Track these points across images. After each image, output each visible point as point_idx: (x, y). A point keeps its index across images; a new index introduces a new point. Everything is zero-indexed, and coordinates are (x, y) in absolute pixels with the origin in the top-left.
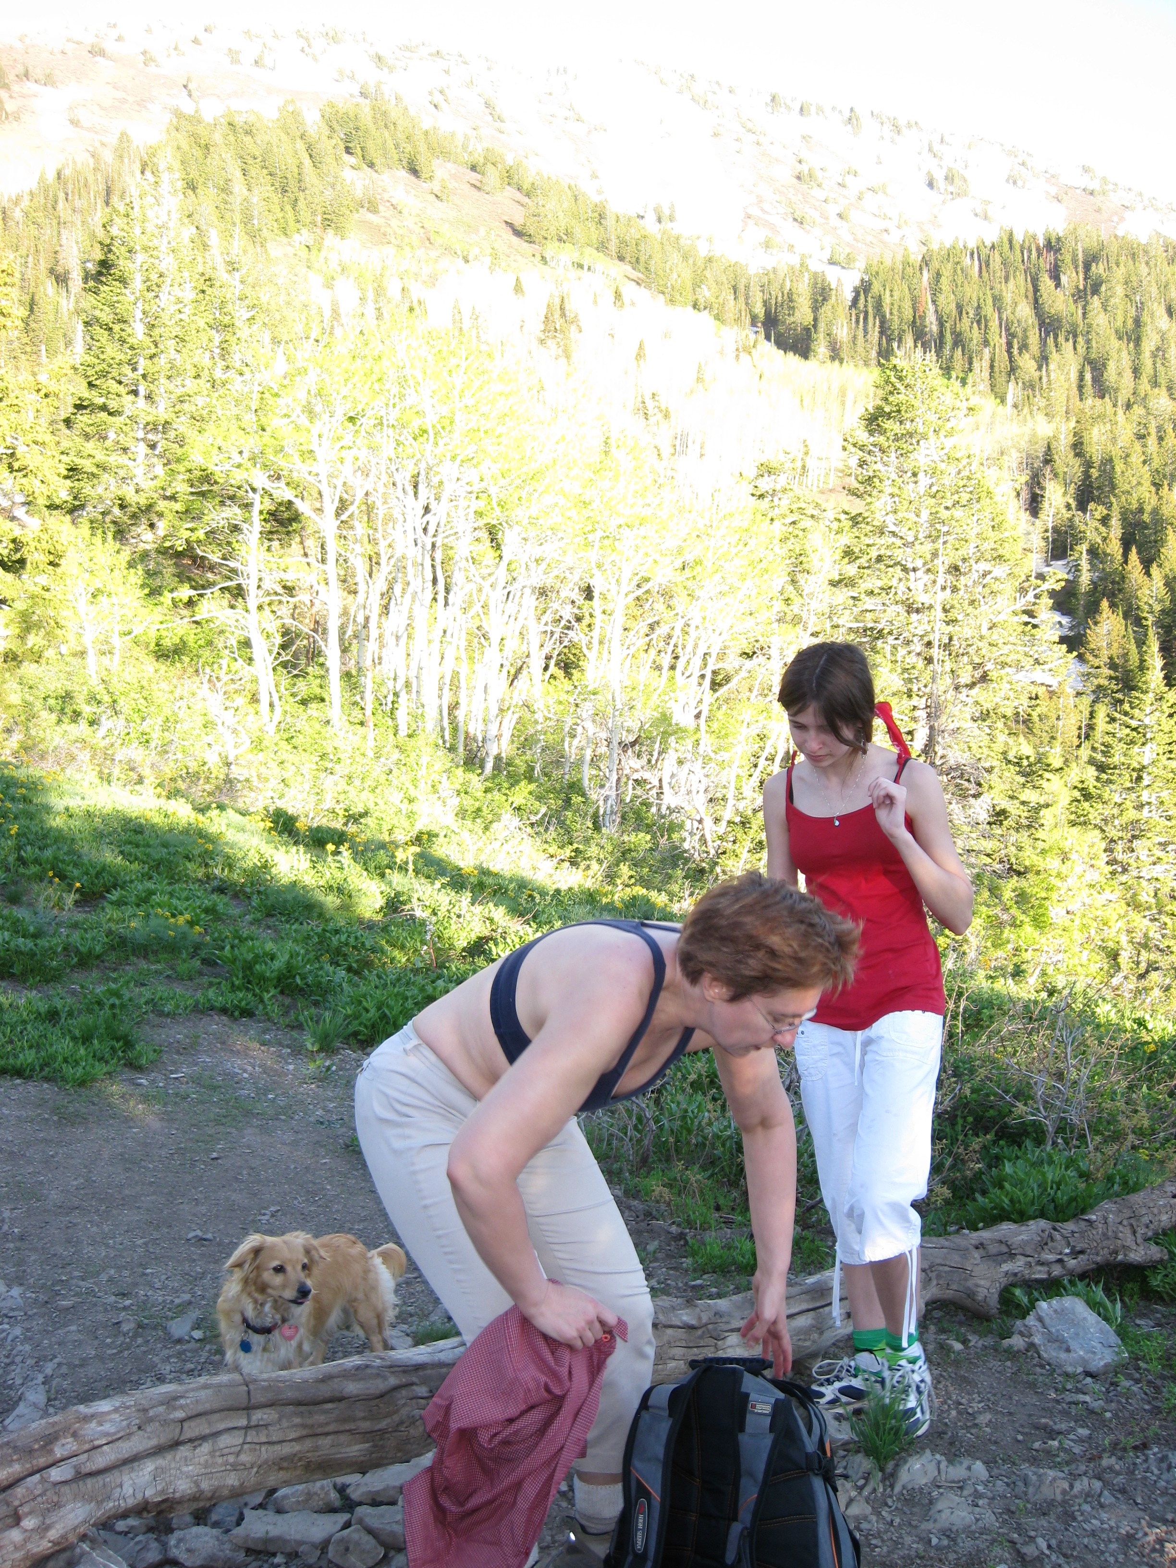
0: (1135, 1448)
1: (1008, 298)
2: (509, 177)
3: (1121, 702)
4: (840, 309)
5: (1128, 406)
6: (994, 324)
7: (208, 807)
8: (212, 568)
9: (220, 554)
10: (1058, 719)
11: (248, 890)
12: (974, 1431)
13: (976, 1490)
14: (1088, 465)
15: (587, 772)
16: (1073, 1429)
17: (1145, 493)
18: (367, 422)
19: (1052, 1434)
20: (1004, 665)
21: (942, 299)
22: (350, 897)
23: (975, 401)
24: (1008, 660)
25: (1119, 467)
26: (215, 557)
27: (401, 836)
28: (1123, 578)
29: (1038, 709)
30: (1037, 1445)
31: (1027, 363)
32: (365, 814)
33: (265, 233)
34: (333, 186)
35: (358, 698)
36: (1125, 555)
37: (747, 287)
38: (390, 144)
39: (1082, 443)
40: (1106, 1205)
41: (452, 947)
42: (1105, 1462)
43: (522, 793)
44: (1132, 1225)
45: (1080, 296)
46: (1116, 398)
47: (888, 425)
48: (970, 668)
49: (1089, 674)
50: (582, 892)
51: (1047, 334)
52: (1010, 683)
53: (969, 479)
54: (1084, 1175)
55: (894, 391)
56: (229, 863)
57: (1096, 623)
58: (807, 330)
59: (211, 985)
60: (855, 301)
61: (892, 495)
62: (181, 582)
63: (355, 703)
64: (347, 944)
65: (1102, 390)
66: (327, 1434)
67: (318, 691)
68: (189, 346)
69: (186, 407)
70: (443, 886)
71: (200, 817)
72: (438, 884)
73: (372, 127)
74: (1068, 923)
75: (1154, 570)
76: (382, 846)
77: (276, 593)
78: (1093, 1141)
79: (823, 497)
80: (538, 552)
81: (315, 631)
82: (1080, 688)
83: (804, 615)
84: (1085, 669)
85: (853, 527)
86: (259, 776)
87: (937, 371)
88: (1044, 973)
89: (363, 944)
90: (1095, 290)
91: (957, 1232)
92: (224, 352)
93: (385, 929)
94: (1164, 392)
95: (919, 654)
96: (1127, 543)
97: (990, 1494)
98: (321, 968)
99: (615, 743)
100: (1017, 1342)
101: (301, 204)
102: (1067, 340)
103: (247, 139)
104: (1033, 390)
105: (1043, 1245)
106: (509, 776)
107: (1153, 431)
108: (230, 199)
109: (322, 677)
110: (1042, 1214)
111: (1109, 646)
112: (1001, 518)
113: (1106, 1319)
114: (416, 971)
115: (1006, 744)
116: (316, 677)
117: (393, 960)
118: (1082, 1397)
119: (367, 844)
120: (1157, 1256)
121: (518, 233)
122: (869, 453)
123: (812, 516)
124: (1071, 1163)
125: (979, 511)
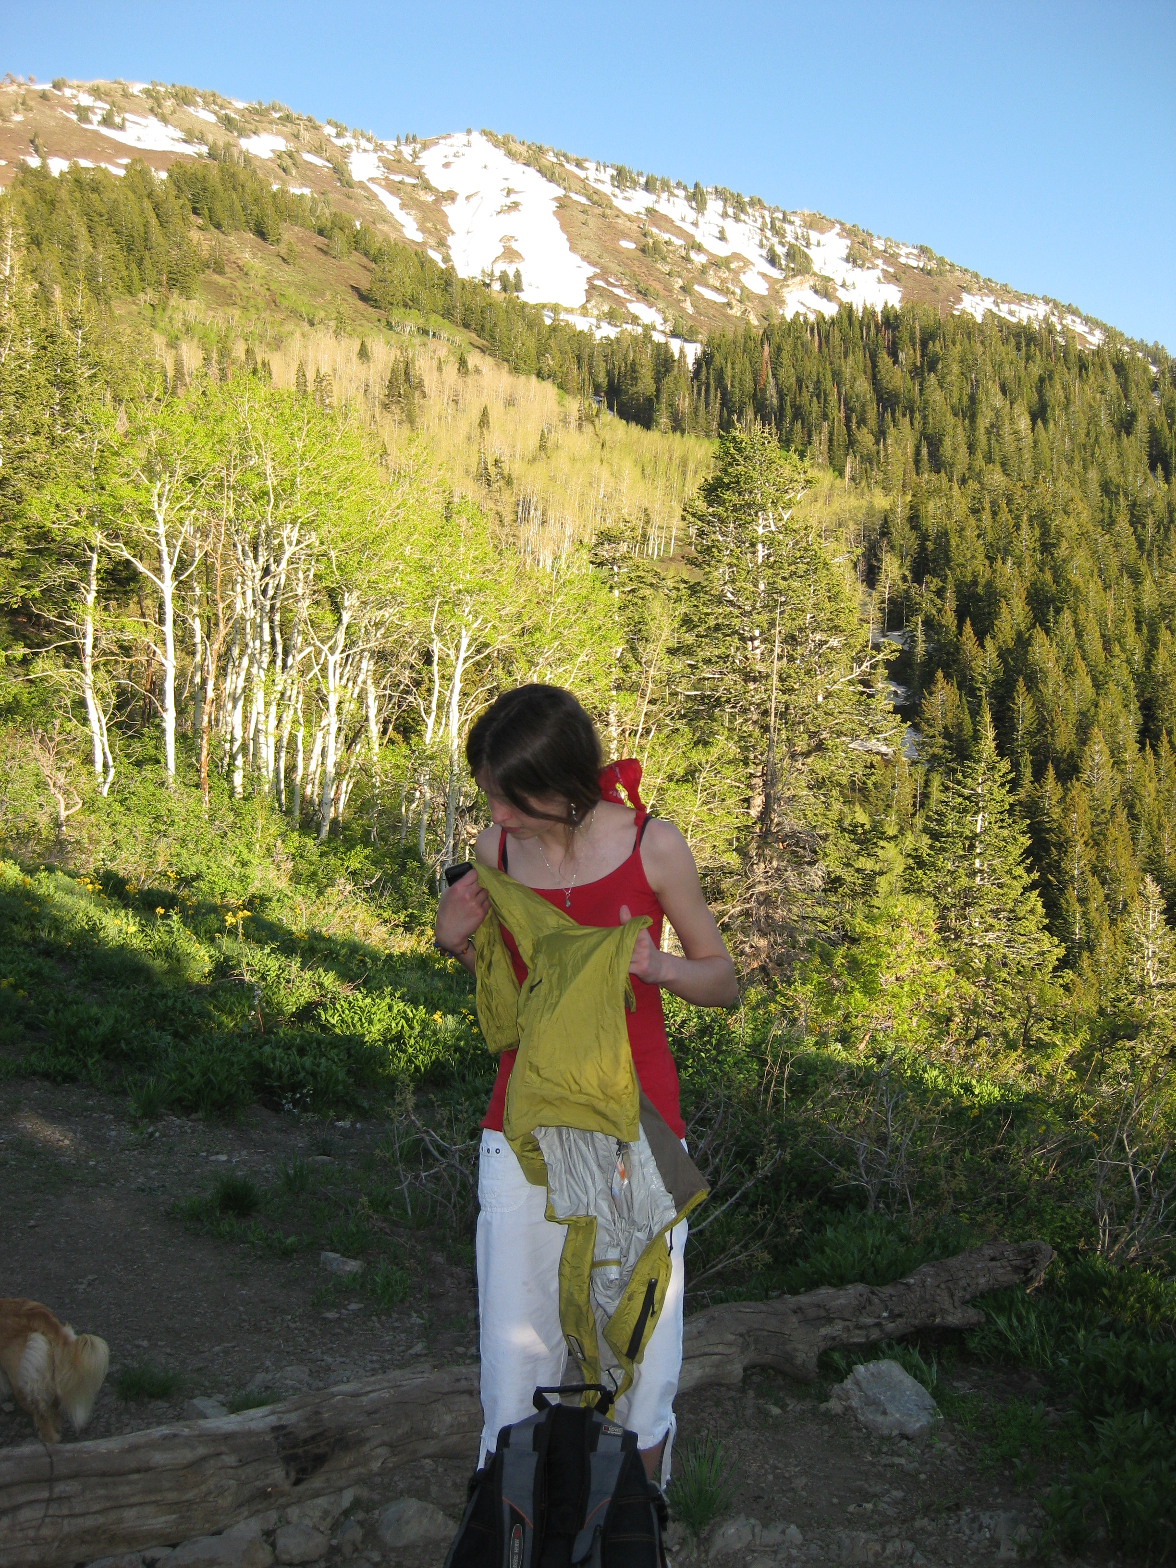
0: (948, 1509)
1: (847, 372)
2: (357, 242)
3: (954, 771)
4: (682, 381)
5: (963, 481)
6: (833, 398)
7: (37, 869)
8: (48, 626)
9: (55, 613)
10: (894, 787)
11: (75, 953)
12: (789, 1495)
13: (789, 1554)
14: (924, 537)
15: (425, 837)
16: (888, 1491)
17: (980, 565)
18: (208, 483)
19: (867, 1497)
20: (840, 734)
21: (782, 372)
22: (178, 961)
23: (813, 473)
24: (844, 729)
25: (954, 541)
26: (51, 616)
27: (233, 900)
28: (958, 649)
29: (873, 778)
30: (851, 1508)
31: (866, 438)
32: (198, 877)
33: (110, 290)
34: (179, 246)
35: (194, 760)
36: (960, 627)
37: (591, 356)
38: (238, 206)
39: (918, 517)
40: (925, 1268)
41: (280, 1012)
42: (918, 1524)
43: (356, 860)
44: (948, 1288)
45: (917, 373)
46: (952, 472)
47: (727, 495)
48: (806, 736)
49: (924, 743)
50: (414, 958)
51: (885, 409)
52: (845, 752)
53: (806, 550)
54: (903, 1239)
55: (734, 462)
56: (57, 925)
57: (931, 693)
58: (649, 400)
59: (34, 1049)
60: (697, 373)
61: (730, 565)
62: (16, 640)
63: (191, 765)
64: (173, 1008)
65: (938, 465)
66: (132, 1506)
67: (153, 752)
68: (30, 402)
69: (25, 463)
70: (273, 951)
71: (28, 879)
72: (267, 950)
73: (220, 188)
74: (897, 990)
75: (989, 643)
76: (214, 909)
77: (113, 654)
78: (914, 1205)
79: (664, 565)
80: (378, 615)
81: (152, 691)
82: (915, 757)
83: (642, 682)
84: (919, 738)
85: (691, 596)
86: (90, 838)
87: (775, 443)
88: (873, 1039)
89: (190, 1009)
90: (932, 368)
91: (779, 1296)
92: (65, 408)
93: (213, 994)
94: (998, 468)
95: (755, 723)
96: (961, 614)
97: (803, 1558)
98: (147, 1033)
99: (452, 808)
100: (834, 1405)
101: (147, 263)
102: (904, 415)
103: (94, 196)
104: (871, 464)
105: (861, 1309)
106: (346, 840)
107: (987, 506)
108: (75, 256)
109: (157, 738)
110: (862, 1278)
111: (944, 715)
112: (837, 589)
113: (922, 1382)
114: (243, 1037)
115: (841, 812)
116: (151, 739)
117: (220, 1024)
118: (897, 1460)
119: (198, 908)
120: (974, 1319)
121: (364, 298)
122: (709, 523)
123: (652, 585)
124: (891, 1227)
125: (816, 581)
